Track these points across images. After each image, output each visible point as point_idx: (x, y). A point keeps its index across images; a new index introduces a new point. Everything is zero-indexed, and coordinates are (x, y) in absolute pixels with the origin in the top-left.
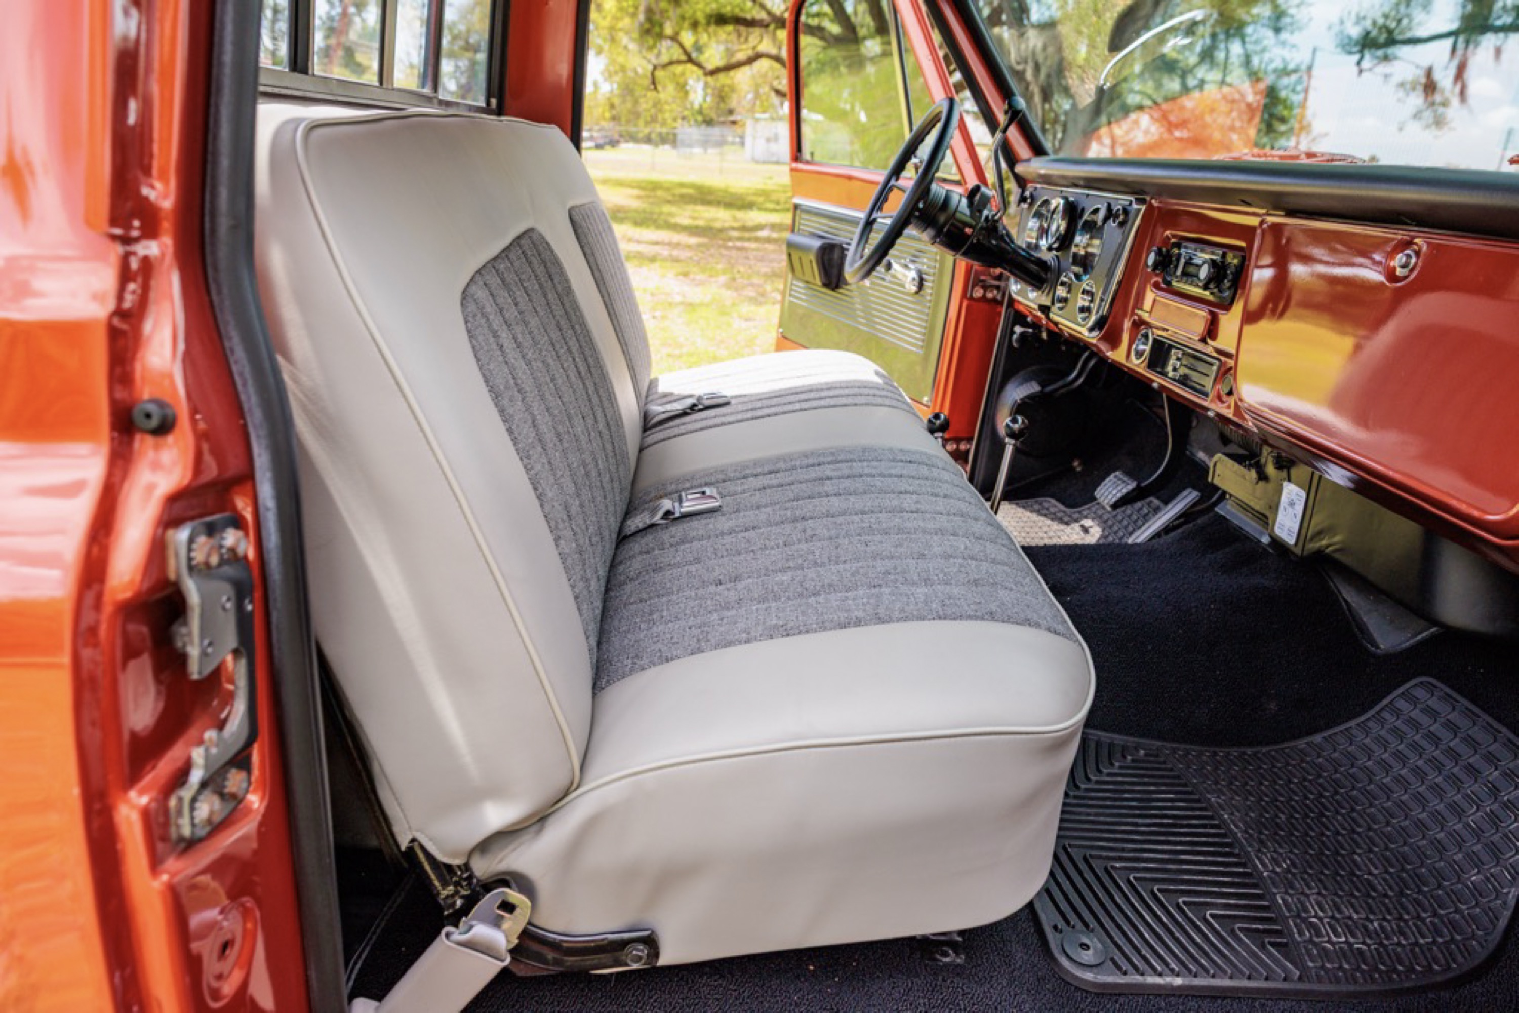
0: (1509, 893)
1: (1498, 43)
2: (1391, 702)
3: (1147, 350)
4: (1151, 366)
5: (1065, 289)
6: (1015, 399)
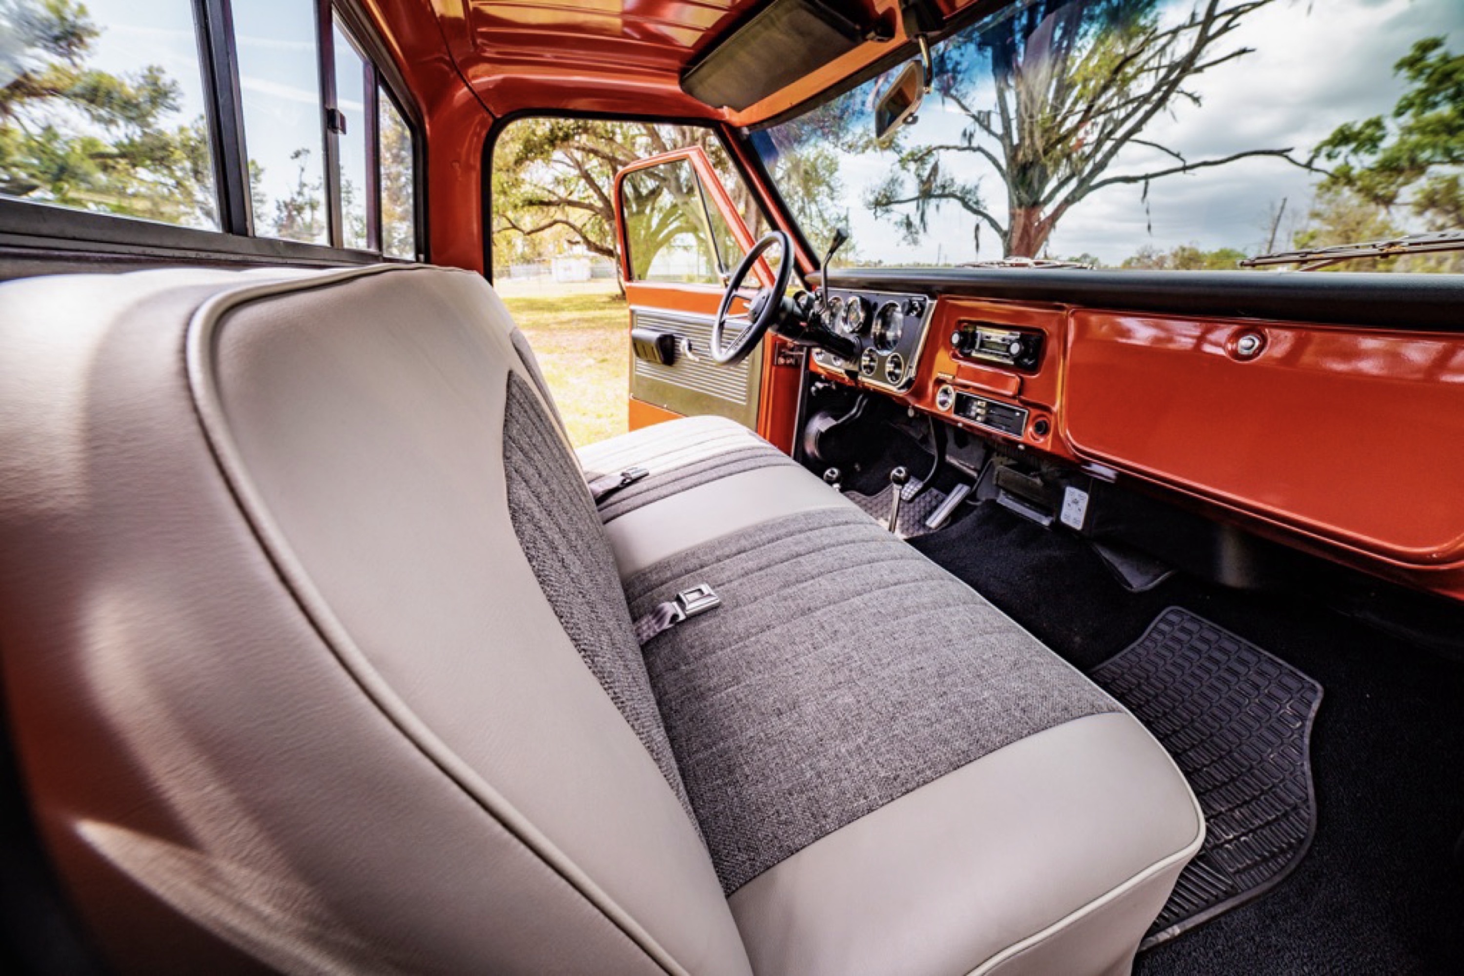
2: (1156, 627)
3: (951, 401)
4: (957, 412)
5: (868, 359)
6: (819, 430)
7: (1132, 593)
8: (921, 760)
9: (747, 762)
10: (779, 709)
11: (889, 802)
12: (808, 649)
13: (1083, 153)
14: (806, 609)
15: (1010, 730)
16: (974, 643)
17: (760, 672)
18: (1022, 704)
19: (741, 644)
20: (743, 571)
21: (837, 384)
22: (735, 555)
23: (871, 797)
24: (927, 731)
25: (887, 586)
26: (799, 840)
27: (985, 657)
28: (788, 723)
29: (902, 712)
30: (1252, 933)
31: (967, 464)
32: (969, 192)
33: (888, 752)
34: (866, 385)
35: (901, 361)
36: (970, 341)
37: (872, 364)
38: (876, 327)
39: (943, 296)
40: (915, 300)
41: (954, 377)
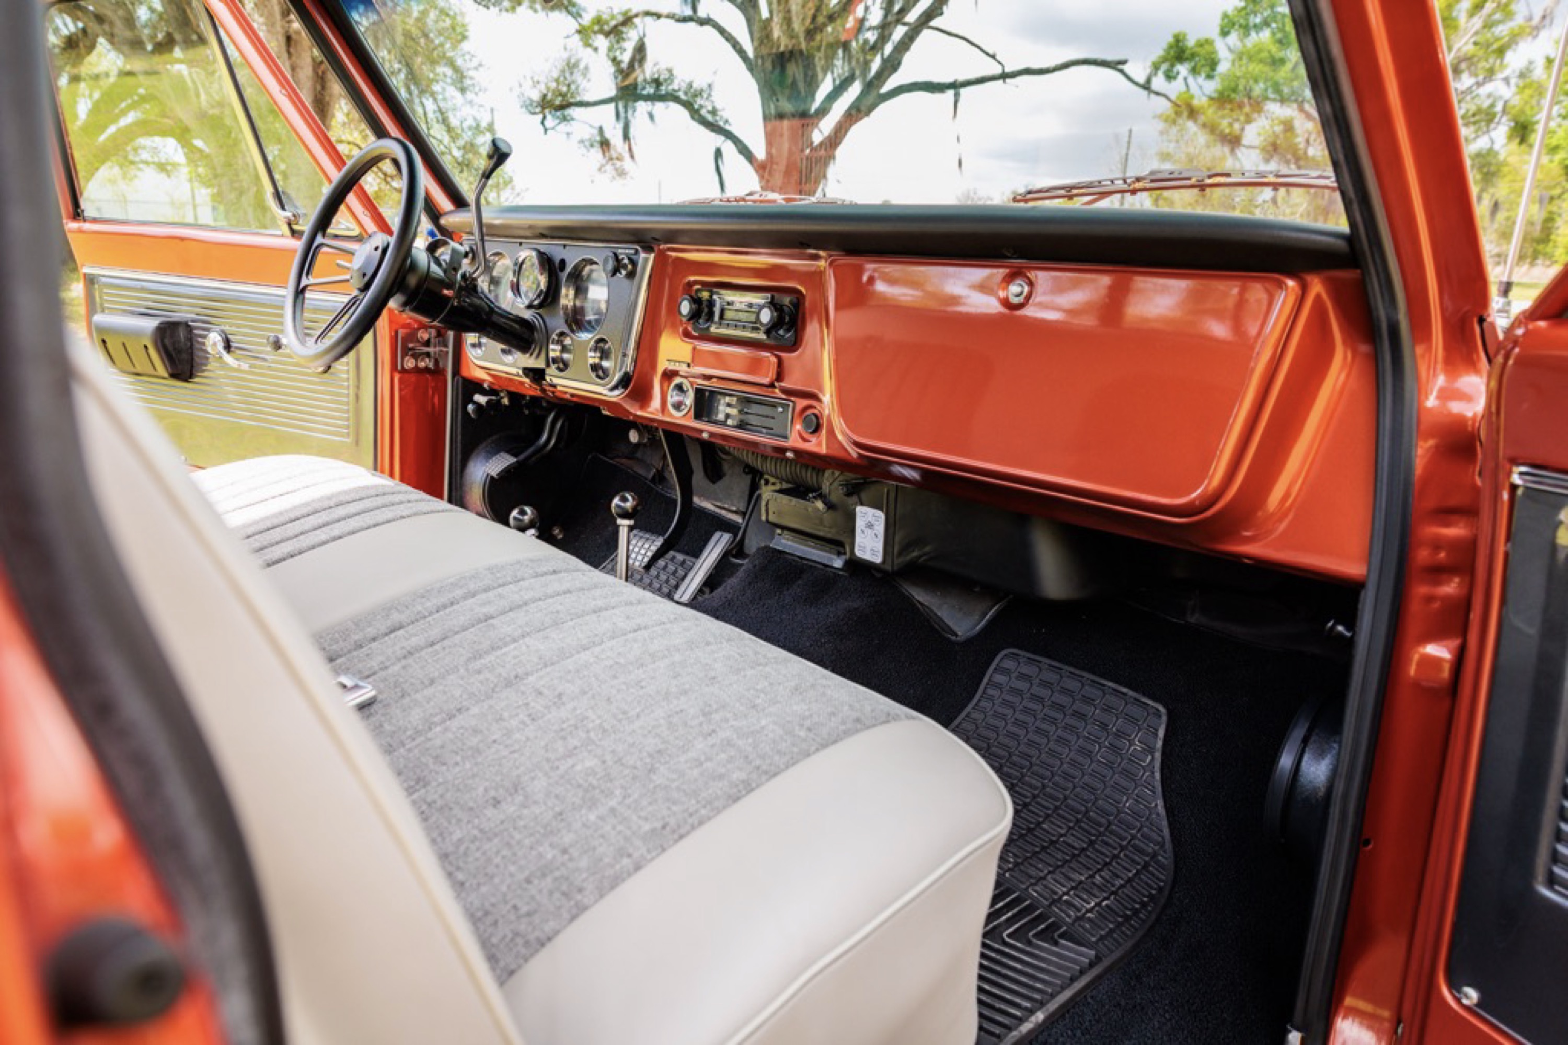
0: (1156, 805)
1: (649, 109)
2: (990, 680)
3: (689, 400)
4: (698, 416)
5: (558, 348)
6: (488, 475)
7: (958, 643)
8: (693, 802)
9: (458, 868)
10: (494, 798)
11: (658, 855)
12: (523, 722)
13: (866, 41)
14: (512, 677)
15: (795, 750)
16: (745, 676)
17: (457, 764)
18: (808, 723)
19: (420, 739)
20: (404, 651)
21: (510, 394)
22: (386, 634)
23: (636, 855)
24: (696, 772)
25: (625, 634)
26: (549, 927)
27: (759, 687)
28: (509, 809)
29: (663, 761)
30: (1118, 998)
31: (726, 506)
32: (699, 94)
33: (650, 804)
34: (559, 390)
35: (609, 348)
36: (706, 310)
37: (566, 356)
38: (567, 295)
39: (662, 247)
40: (621, 254)
41: (689, 365)
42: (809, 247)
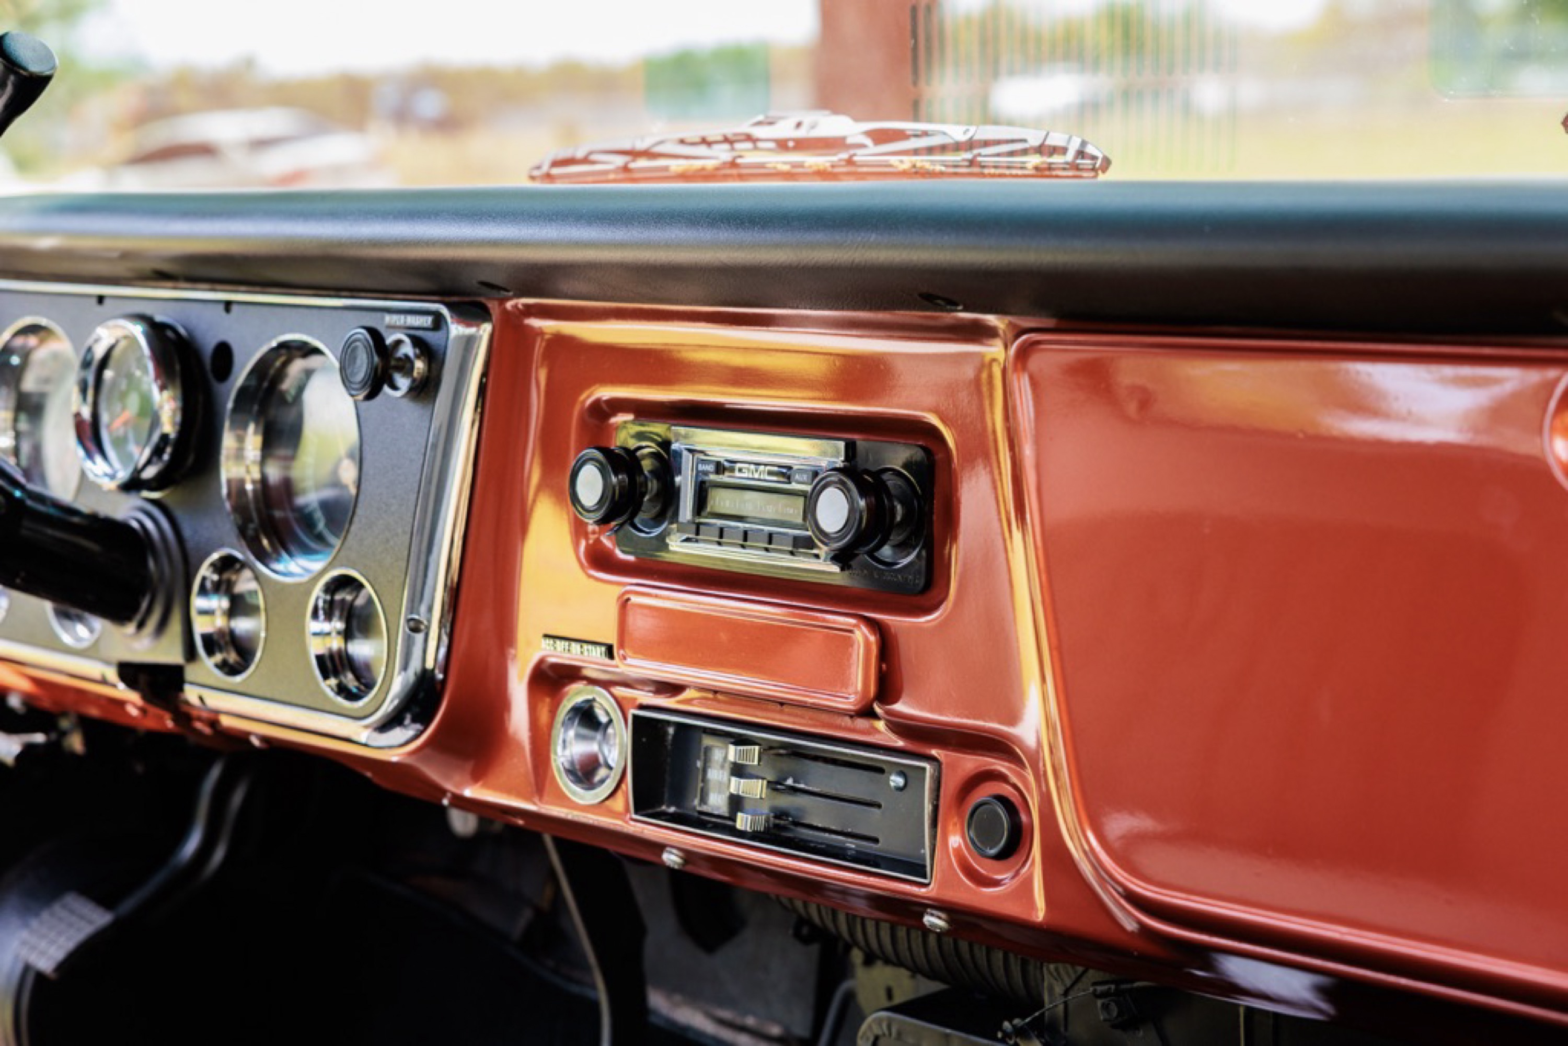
3: (617, 751)
4: (646, 804)
5: (220, 603)
6: (27, 968)
21: (87, 725)
31: (750, 1021)
34: (226, 721)
35: (370, 601)
36: (653, 485)
37: (242, 625)
38: (239, 455)
39: (509, 305)
40: (393, 328)
41: (610, 652)
42: (951, 304)
